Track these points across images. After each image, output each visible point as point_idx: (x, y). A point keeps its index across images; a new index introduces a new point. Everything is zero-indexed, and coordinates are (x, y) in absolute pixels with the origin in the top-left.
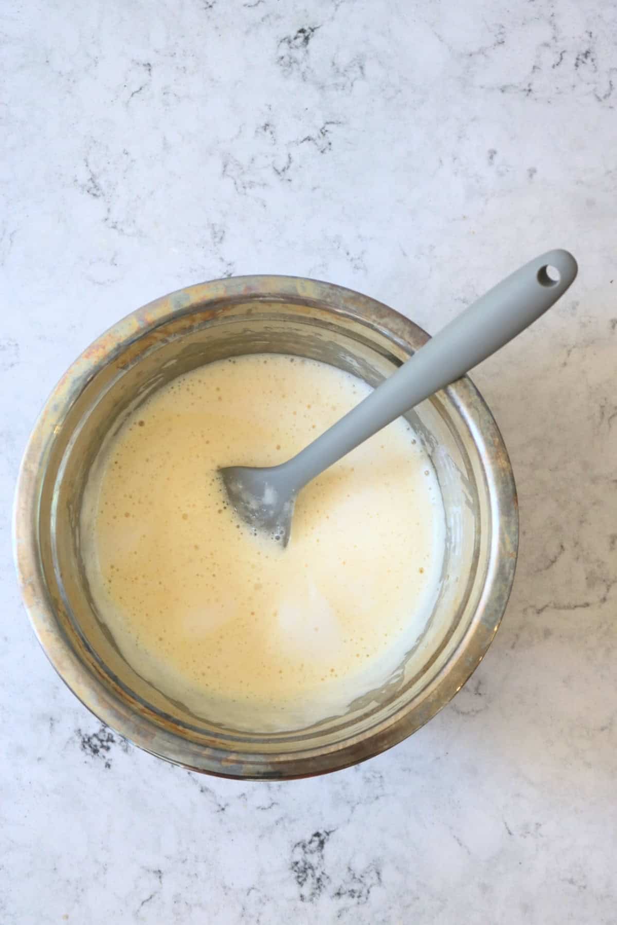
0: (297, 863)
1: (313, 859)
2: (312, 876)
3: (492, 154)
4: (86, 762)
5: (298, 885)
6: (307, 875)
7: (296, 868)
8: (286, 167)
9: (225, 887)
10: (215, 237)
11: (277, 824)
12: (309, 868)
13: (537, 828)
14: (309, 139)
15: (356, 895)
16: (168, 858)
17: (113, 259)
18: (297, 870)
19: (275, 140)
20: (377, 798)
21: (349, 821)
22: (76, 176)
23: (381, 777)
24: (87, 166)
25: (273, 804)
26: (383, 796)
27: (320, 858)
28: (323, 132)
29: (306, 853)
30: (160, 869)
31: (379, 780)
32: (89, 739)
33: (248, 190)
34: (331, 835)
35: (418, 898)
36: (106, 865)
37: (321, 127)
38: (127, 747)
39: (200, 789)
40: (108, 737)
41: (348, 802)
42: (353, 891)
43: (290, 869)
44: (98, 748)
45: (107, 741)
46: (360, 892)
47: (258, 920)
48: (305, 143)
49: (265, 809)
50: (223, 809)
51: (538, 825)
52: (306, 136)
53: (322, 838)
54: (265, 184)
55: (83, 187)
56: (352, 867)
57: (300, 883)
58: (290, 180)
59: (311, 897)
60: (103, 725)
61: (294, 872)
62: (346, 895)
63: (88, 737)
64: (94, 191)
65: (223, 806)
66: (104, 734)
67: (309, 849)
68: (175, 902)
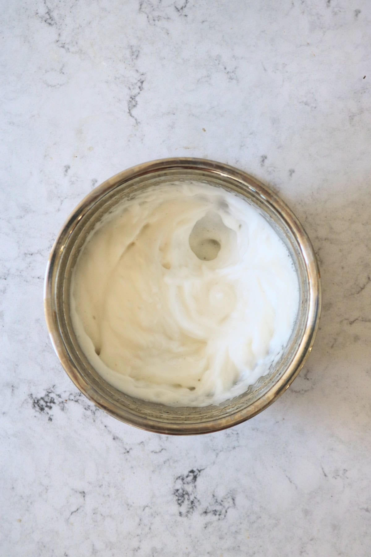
0: (177, 490)
1: (189, 488)
2: (188, 500)
4: (35, 417)
5: (178, 506)
6: (184, 499)
7: (177, 494)
8: (184, 6)
9: (128, 505)
10: (133, 55)
11: (165, 463)
12: (186, 494)
13: (345, 473)
15: (218, 513)
16: (90, 483)
17: (62, 69)
20: (234, 448)
21: (214, 463)
22: (37, 10)
23: (238, 434)
24: (45, 3)
25: (162, 449)
26: (239, 446)
27: (194, 487)
29: (184, 483)
30: (84, 491)
31: (236, 436)
32: (38, 401)
33: (156, 22)
34: (202, 472)
35: (260, 517)
36: (48, 486)
38: (64, 407)
39: (113, 437)
40: (51, 400)
41: (214, 450)
42: (215, 511)
43: (173, 494)
44: (44, 407)
45: (50, 402)
46: (221, 512)
47: (150, 528)
50: (128, 452)
51: (345, 471)
53: (195, 474)
54: (168, 18)
55: (42, 18)
56: (215, 495)
57: (179, 504)
58: (186, 16)
59: (187, 513)
60: (48, 392)
61: (175, 496)
62: (211, 513)
63: (37, 399)
64: (49, 21)
65: (128, 450)
66: (48, 397)
67: (186, 481)
68: (94, 514)
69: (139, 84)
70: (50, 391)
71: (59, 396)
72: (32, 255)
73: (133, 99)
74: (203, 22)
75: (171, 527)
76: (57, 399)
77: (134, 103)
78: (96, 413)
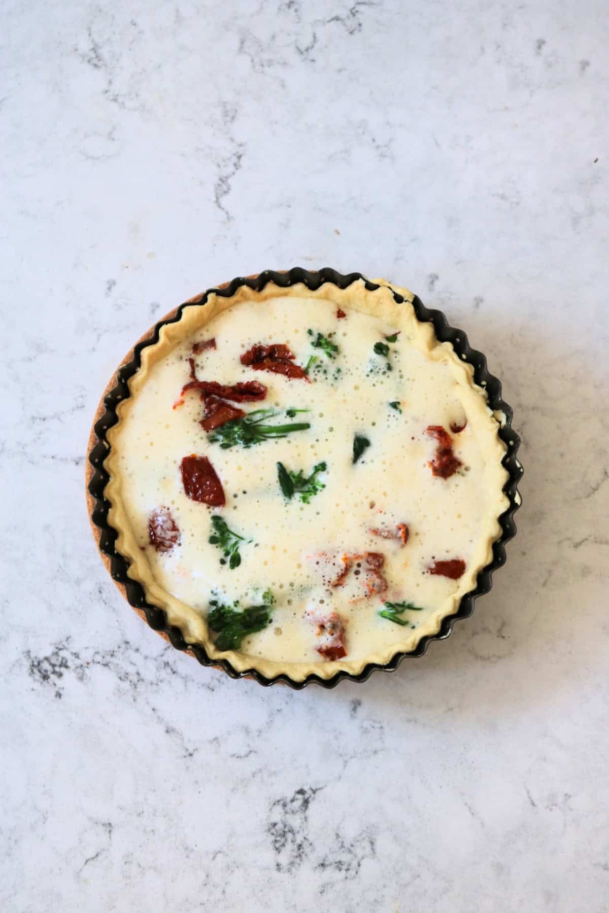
0: (275, 825)
1: (295, 821)
2: (293, 841)
3: (541, 44)
4: (33, 690)
5: (275, 852)
6: (286, 840)
7: (273, 831)
8: (310, 47)
9: (187, 849)
10: (226, 116)
11: (254, 777)
12: (290, 831)
13: (566, 800)
14: (337, 19)
15: (345, 867)
16: (121, 809)
17: (111, 133)
18: (275, 833)
19: (299, 18)
20: (375, 752)
21: (340, 777)
22: (76, 45)
23: (382, 727)
24: (90, 35)
25: (250, 752)
26: (382, 750)
27: (303, 820)
28: (353, 13)
29: (286, 813)
30: (110, 822)
31: (378, 731)
32: (39, 664)
33: (266, 68)
34: (317, 793)
35: (419, 876)
36: (47, 813)
37: (351, 7)
38: (83, 674)
39: (166, 729)
40: (62, 661)
41: (341, 755)
42: (340, 862)
43: (266, 831)
44: (49, 673)
45: (61, 666)
46: (349, 865)
47: (224, 891)
48: (332, 23)
49: (241, 757)
50: (191, 755)
51: (567, 796)
52: (334, 15)
53: (307, 796)
54: (285, 63)
55: (83, 56)
56: (340, 834)
57: (277, 849)
58: (313, 61)
59: (289, 866)
60: (57, 648)
61: (270, 835)
62: (332, 867)
63: (38, 660)
64: (95, 61)
65: (191, 751)
66: (57, 657)
67: (290, 809)
68: (126, 863)
69: (235, 159)
70: (61, 647)
71: (77, 655)
72: (44, 420)
73: (223, 182)
74: (340, 71)
75: (261, 891)
76: (73, 661)
77: (225, 187)
78: (138, 686)
